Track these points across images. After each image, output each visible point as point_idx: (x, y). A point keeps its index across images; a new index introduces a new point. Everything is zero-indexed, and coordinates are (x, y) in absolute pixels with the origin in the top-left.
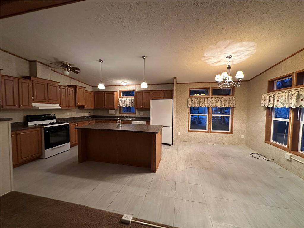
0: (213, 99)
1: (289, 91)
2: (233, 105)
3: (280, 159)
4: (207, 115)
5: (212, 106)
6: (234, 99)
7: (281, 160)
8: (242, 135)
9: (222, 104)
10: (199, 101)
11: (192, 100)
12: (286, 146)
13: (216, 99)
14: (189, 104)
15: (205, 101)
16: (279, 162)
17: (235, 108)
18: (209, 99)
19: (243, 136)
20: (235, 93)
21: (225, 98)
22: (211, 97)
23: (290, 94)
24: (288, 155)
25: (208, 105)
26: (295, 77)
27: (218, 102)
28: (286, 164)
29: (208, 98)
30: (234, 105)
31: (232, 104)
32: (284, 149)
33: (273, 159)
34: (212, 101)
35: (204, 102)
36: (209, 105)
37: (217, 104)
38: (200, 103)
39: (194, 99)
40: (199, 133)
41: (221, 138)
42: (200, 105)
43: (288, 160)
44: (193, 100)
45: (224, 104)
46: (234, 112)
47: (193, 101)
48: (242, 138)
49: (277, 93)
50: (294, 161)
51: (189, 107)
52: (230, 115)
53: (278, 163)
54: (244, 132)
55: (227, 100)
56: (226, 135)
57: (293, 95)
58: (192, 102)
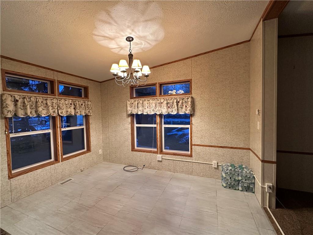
0: (63, 101)
1: (158, 99)
2: (89, 112)
3: (151, 162)
4: (50, 131)
5: (62, 113)
6: (89, 103)
7: (152, 164)
8: (100, 150)
9: (77, 110)
10: (35, 103)
11: (17, 101)
12: (156, 150)
13: (67, 102)
14: (8, 111)
15: (49, 104)
16: (150, 166)
17: (91, 116)
18: (55, 101)
19: (100, 152)
20: (90, 95)
21: (79, 101)
22: (57, 97)
23: (159, 101)
24: (159, 157)
25: (54, 112)
26: (158, 87)
27: (70, 107)
28: (157, 166)
29: (54, 98)
30: (91, 111)
31: (89, 110)
32: (154, 152)
33: (144, 166)
34: (61, 105)
35: (45, 107)
36: (56, 111)
37: (69, 110)
38: (36, 107)
39: (21, 99)
40: (39, 171)
41: (77, 165)
42: (36, 112)
43: (159, 161)
44: (20, 101)
45: (79, 111)
46: (91, 121)
47: (19, 104)
48: (100, 154)
49: (146, 100)
50: (164, 160)
51: (6, 118)
52: (84, 127)
53: (149, 168)
54: (101, 145)
55: (82, 105)
56: (84, 156)
57: (162, 103)
58: (16, 105)
